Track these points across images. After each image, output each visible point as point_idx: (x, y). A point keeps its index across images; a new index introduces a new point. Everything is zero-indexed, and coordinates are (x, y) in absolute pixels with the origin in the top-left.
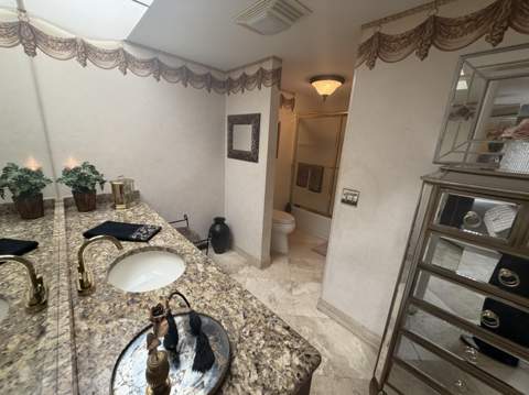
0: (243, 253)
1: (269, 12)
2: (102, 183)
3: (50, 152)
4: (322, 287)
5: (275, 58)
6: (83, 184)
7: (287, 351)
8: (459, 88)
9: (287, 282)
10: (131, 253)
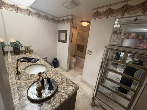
0: (62, 68)
1: (70, 3)
2: (22, 47)
3: (6, 37)
4: (82, 76)
5: (71, 15)
6: (16, 47)
7: (71, 86)
8: (115, 27)
9: (73, 75)
10: (31, 65)
